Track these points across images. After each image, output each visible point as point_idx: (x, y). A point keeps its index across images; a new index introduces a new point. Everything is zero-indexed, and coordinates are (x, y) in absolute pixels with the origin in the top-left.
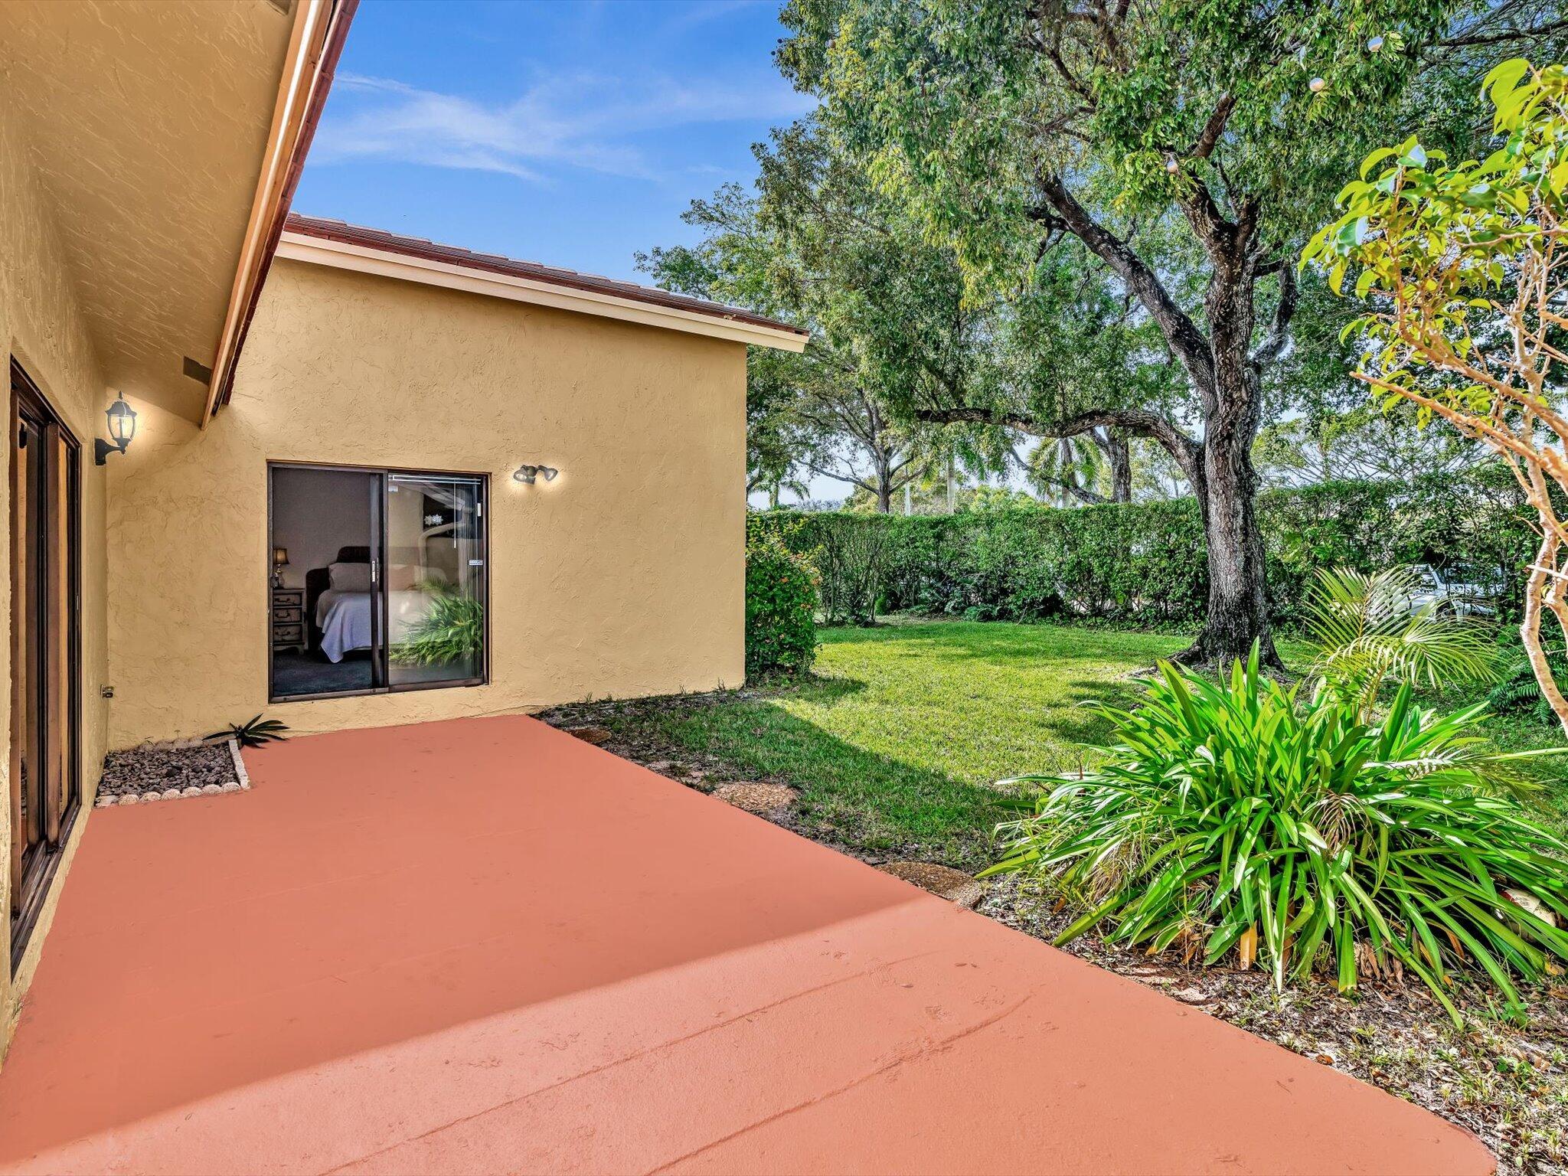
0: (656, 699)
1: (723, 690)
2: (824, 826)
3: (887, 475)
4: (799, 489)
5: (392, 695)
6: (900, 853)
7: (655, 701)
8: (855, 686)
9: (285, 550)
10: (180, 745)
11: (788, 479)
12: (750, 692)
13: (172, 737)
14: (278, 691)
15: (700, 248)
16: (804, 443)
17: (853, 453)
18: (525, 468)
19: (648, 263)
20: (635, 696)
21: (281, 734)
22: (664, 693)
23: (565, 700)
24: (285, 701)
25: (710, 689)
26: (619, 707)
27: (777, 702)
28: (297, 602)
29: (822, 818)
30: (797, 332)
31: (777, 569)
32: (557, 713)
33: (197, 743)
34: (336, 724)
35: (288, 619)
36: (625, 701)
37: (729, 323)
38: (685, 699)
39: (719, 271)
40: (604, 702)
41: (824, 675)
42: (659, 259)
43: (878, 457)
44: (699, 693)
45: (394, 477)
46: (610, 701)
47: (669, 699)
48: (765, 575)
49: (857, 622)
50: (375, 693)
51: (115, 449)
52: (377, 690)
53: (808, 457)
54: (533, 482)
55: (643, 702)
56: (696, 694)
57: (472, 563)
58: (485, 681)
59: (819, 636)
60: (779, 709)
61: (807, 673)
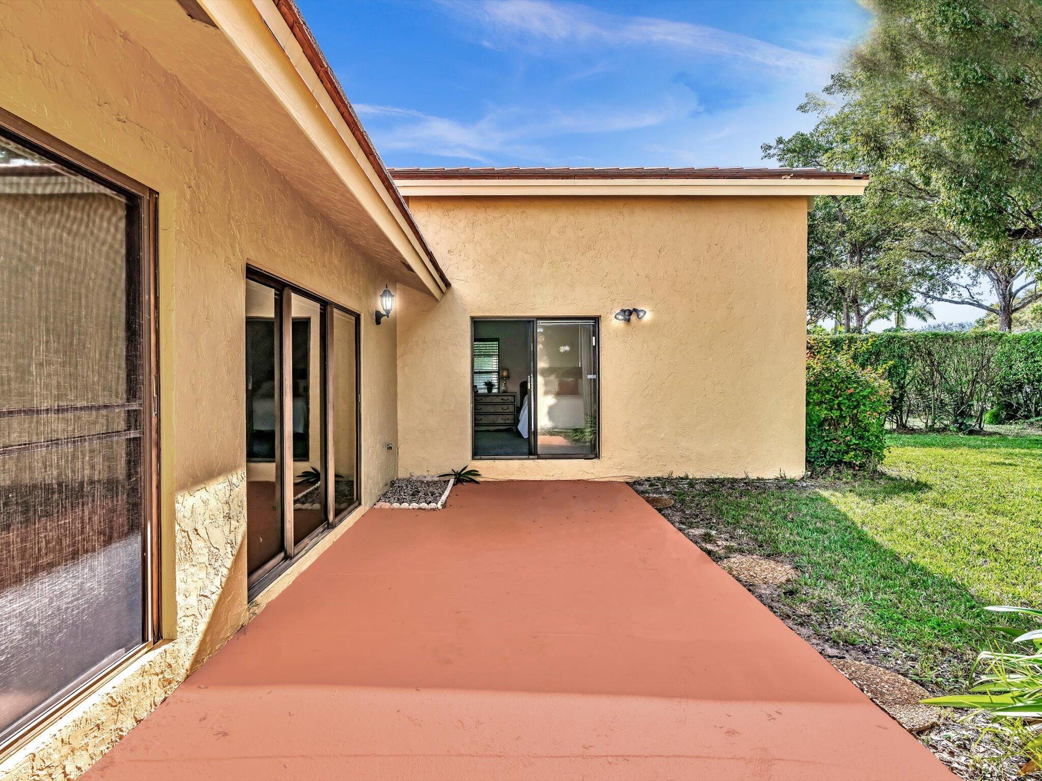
0: (724, 480)
1: (784, 478)
2: (803, 609)
3: (1007, 296)
4: (920, 313)
5: (539, 461)
6: (866, 652)
7: (722, 482)
8: (919, 487)
9: (508, 370)
10: (429, 479)
11: (906, 306)
12: (809, 483)
13: (426, 474)
14: (477, 453)
15: (816, 129)
16: (922, 274)
17: (974, 278)
18: (624, 311)
19: (772, 151)
20: (708, 475)
21: (478, 479)
22: (731, 476)
23: (653, 474)
24: (481, 459)
25: (772, 477)
26: (692, 483)
27: (826, 494)
28: (513, 401)
29: (805, 601)
30: (855, 178)
31: (843, 382)
32: (646, 483)
33: (436, 479)
34: (507, 476)
35: (508, 411)
36: (699, 479)
37: (788, 181)
38: (747, 482)
39: (834, 144)
40: (682, 478)
41: (894, 474)
42: (781, 146)
43: (998, 280)
44: (763, 479)
45: (540, 322)
46: (687, 478)
47: (734, 481)
48: (832, 386)
49: (960, 429)
50: (529, 459)
51: (384, 315)
52: (531, 457)
53: (926, 285)
54: (629, 320)
55: (711, 482)
56: (758, 479)
57: (590, 377)
58: (597, 456)
59: (887, 440)
60: (825, 500)
61: (875, 471)
